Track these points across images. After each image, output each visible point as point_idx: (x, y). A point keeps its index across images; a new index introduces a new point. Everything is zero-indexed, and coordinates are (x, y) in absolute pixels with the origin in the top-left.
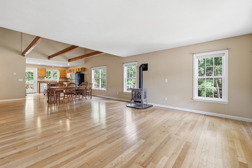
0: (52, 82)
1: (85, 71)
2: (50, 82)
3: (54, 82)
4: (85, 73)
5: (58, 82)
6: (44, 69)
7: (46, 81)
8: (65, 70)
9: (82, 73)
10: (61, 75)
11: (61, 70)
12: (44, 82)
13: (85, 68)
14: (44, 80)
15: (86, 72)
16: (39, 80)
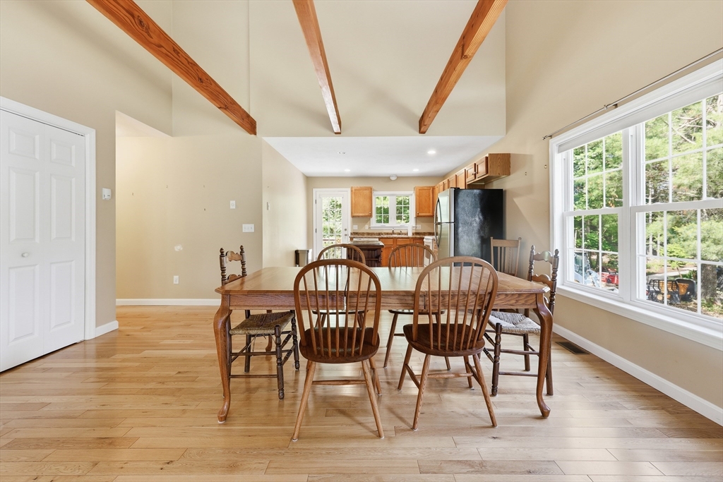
0: (393, 233)
1: (507, 172)
2: (387, 234)
3: (399, 234)
4: (507, 184)
5: (410, 235)
6: (366, 189)
7: (375, 232)
8: (434, 188)
9: (496, 185)
10: (419, 207)
11: (421, 190)
12: (368, 234)
13: (509, 155)
14: (370, 228)
15: (511, 176)
16: (356, 228)
